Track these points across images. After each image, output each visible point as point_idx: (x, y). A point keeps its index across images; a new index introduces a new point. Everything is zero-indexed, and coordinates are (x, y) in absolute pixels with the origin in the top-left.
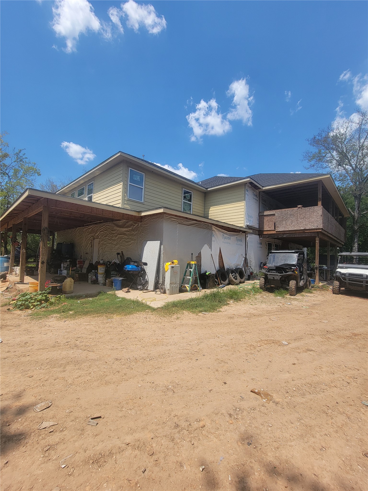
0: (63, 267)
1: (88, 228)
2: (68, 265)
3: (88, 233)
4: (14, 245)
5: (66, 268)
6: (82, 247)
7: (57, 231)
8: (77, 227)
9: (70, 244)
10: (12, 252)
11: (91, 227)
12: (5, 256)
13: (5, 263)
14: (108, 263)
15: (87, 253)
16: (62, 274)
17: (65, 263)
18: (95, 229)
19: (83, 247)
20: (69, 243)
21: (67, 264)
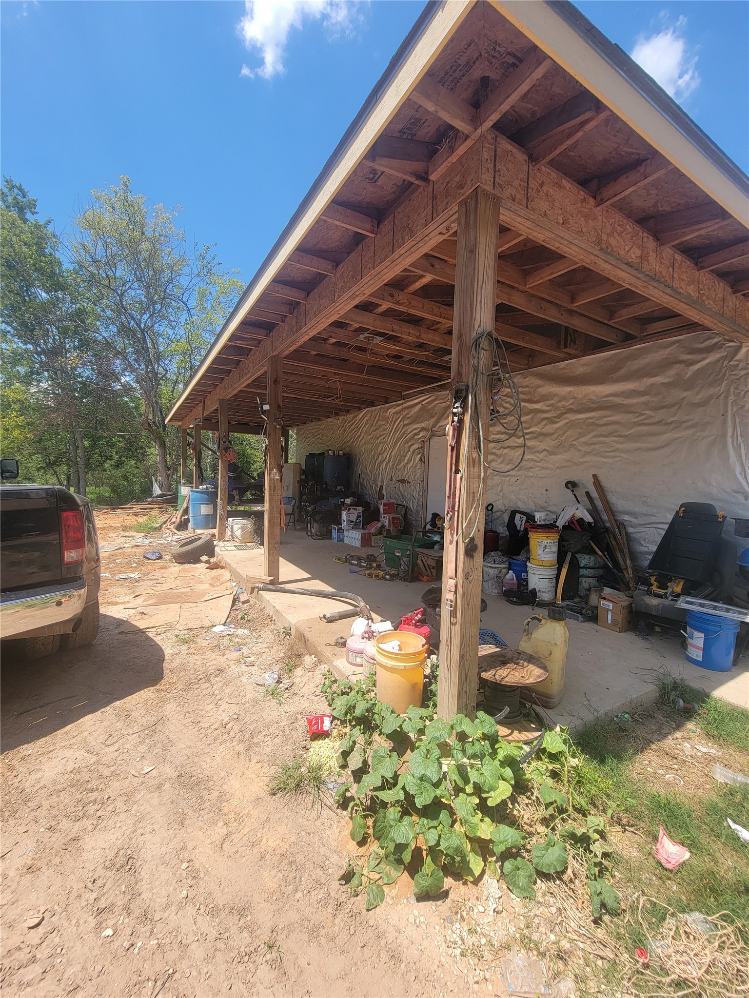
0: (348, 520)
1: (405, 405)
2: (358, 517)
3: (406, 422)
4: (224, 457)
5: (355, 525)
6: (382, 462)
7: (298, 425)
8: (360, 409)
9: (344, 454)
10: (222, 478)
11: (416, 401)
12: (201, 487)
13: (202, 506)
14: (518, 516)
15: (402, 481)
16: (342, 540)
17: (351, 511)
18: (434, 407)
19: (387, 464)
20: (341, 452)
21: (356, 513)
